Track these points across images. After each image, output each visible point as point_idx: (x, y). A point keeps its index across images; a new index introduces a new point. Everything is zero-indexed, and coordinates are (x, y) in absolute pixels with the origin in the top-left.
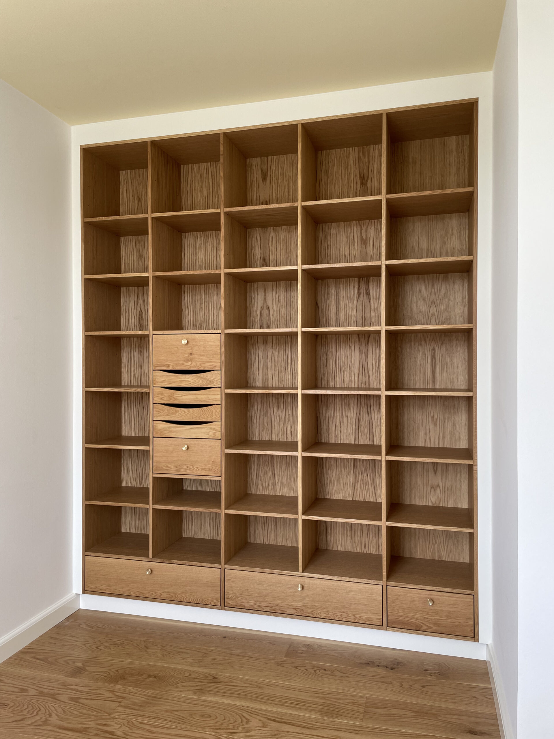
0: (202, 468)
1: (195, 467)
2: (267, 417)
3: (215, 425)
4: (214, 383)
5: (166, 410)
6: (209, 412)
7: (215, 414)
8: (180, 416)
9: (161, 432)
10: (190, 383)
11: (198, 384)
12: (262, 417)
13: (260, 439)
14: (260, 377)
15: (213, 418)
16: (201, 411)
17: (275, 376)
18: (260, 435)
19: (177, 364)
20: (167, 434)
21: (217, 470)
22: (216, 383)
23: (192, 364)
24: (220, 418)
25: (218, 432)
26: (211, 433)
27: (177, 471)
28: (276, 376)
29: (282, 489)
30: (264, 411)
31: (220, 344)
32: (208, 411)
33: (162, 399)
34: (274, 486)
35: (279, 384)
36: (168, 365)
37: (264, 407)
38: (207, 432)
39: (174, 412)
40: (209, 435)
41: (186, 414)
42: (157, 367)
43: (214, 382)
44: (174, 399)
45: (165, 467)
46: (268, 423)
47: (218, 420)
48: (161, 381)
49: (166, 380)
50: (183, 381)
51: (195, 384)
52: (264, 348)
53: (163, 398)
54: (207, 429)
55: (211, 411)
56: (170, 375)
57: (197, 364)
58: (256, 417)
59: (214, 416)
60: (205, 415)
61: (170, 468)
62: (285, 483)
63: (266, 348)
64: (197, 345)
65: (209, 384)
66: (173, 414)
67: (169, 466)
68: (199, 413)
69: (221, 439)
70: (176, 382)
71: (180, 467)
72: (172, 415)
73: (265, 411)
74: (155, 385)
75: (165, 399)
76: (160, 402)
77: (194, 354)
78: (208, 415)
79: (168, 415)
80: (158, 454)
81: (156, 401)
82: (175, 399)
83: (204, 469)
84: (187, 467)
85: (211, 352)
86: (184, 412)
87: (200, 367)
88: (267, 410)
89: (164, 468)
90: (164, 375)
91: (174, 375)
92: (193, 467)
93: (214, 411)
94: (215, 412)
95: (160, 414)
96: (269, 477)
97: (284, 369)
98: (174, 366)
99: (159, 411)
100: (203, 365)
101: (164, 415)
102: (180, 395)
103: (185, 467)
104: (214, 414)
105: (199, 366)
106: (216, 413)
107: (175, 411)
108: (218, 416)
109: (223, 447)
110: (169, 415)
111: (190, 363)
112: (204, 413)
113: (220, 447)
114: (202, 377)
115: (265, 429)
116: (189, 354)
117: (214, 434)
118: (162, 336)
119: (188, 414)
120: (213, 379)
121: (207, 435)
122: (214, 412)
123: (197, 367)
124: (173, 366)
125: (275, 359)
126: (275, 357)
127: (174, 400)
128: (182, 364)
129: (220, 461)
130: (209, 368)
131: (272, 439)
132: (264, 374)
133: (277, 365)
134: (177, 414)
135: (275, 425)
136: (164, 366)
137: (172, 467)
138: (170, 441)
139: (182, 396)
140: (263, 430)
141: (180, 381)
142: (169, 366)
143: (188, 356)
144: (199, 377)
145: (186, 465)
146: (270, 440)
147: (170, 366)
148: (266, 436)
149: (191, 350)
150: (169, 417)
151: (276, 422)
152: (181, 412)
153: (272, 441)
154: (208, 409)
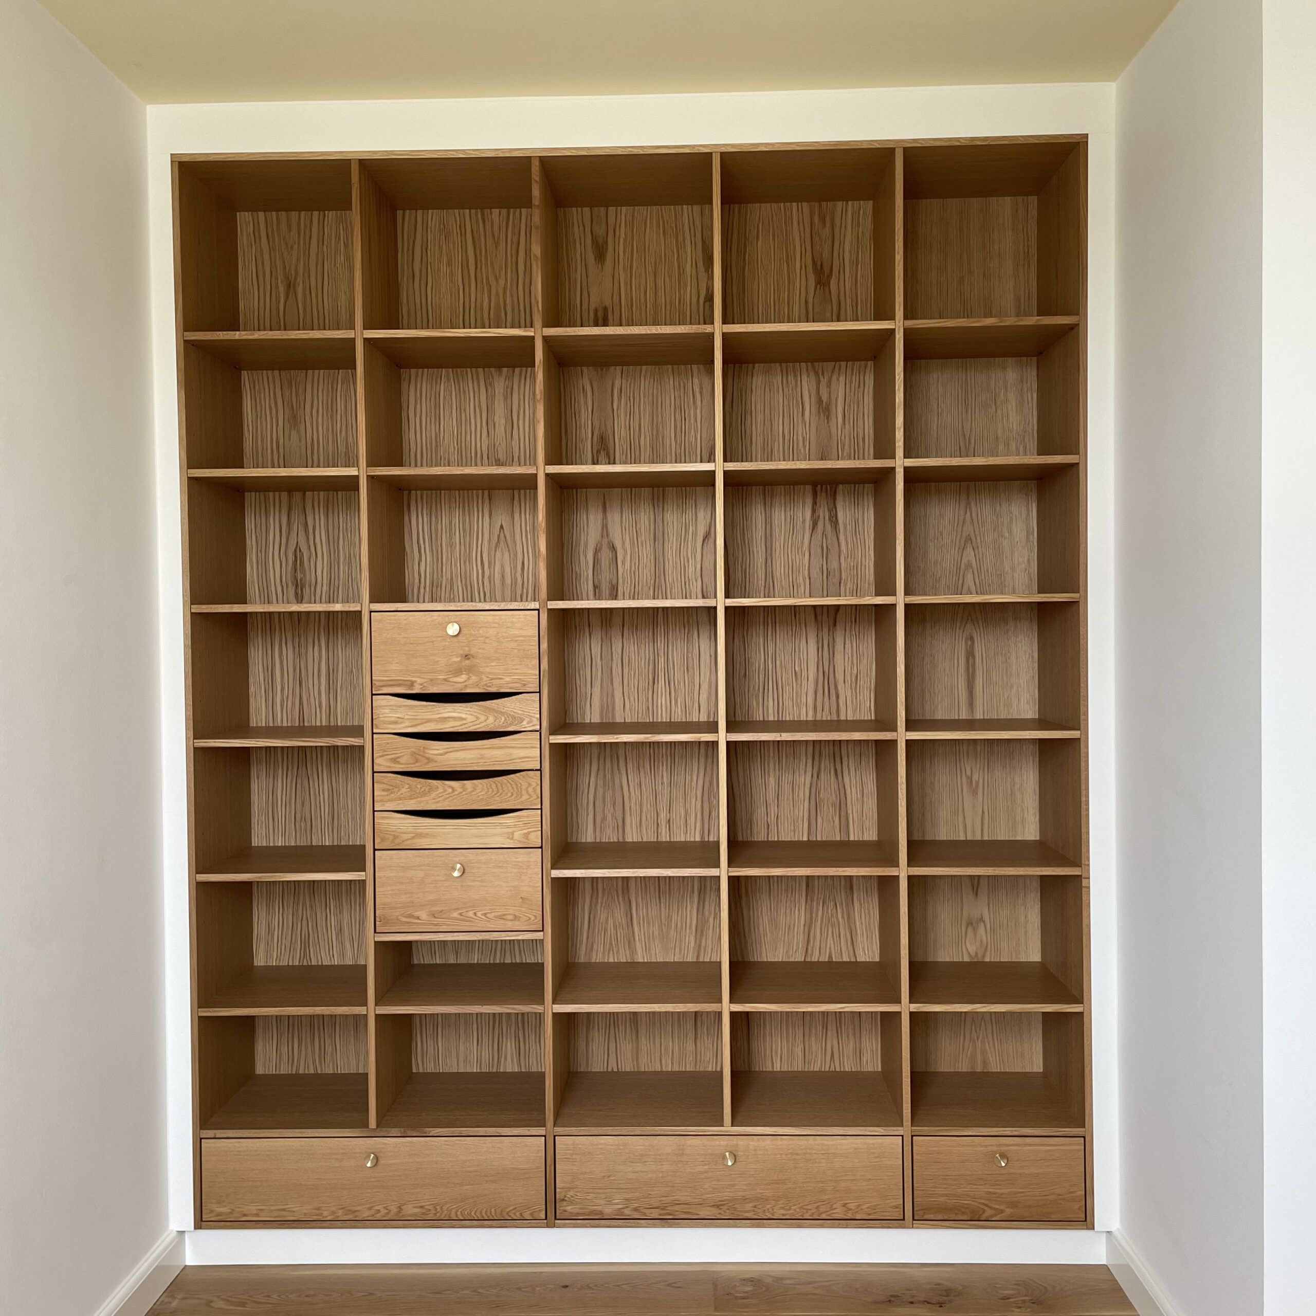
0: (496, 914)
1: (479, 914)
2: (614, 791)
3: (527, 817)
4: (524, 723)
5: (407, 786)
6: (513, 788)
7: (527, 792)
8: (441, 799)
9: (395, 837)
10: (464, 722)
11: (483, 724)
12: (600, 790)
13: (598, 840)
14: (596, 701)
15: (521, 800)
16: (494, 786)
17: (629, 698)
18: (598, 830)
19: (431, 680)
20: (409, 842)
21: (533, 918)
22: (528, 723)
23: (469, 679)
24: (540, 799)
25: (536, 831)
26: (517, 835)
27: (436, 925)
28: (632, 699)
29: (650, 948)
30: (605, 776)
31: (537, 634)
32: (509, 784)
33: (395, 760)
34: (629, 942)
35: (640, 715)
36: (409, 683)
37: (604, 769)
38: (508, 833)
39: (427, 790)
40: (512, 839)
41: (456, 793)
42: (383, 688)
43: (524, 719)
44: (426, 761)
45: (405, 917)
46: (615, 803)
47: (535, 804)
48: (393, 719)
49: (407, 717)
50: (449, 718)
51: (478, 726)
52: (604, 637)
53: (398, 758)
54: (508, 827)
55: (517, 785)
56: (416, 706)
57: (481, 679)
58: (586, 790)
59: (525, 797)
60: (501, 794)
61: (418, 918)
62: (656, 933)
63: (609, 636)
64: (483, 637)
65: (511, 724)
66: (424, 794)
67: (416, 914)
68: (488, 791)
69: (541, 847)
70: (429, 721)
71: (444, 916)
72: (421, 797)
73: (609, 776)
74: (377, 728)
75: (403, 760)
76: (390, 767)
77: (473, 657)
78: (509, 794)
79: (411, 798)
80: (389, 888)
81: (380, 765)
82: (429, 760)
83: (502, 917)
84: (461, 914)
85: (516, 651)
86: (450, 790)
87: (490, 687)
88: (612, 774)
89: (404, 919)
90: (400, 706)
91: (426, 706)
92: (475, 914)
93: (525, 785)
94: (527, 788)
95: (393, 795)
96: (619, 923)
97: (651, 683)
98: (425, 684)
99: (388, 790)
100: (496, 682)
101: (400, 799)
102: (441, 752)
103: (455, 915)
104: (524, 792)
105: (486, 684)
106: (530, 790)
107: (428, 787)
108: (535, 797)
109: (547, 864)
110: (415, 798)
111: (463, 677)
112: (501, 791)
113: (540, 864)
114: (494, 710)
115: (609, 818)
116: (461, 656)
117: (526, 836)
118: (394, 616)
119: (461, 793)
120: (520, 712)
121: (509, 840)
122: (524, 787)
123: (483, 686)
124: (421, 685)
125: (629, 661)
126: (629, 657)
127: (427, 764)
128: (445, 680)
129: (541, 896)
130: (511, 688)
131: (624, 838)
132: (605, 694)
133: (635, 674)
134: (433, 795)
135: (630, 807)
136: (399, 685)
137: (423, 915)
138: (419, 856)
139: (446, 753)
140: (604, 819)
141: (439, 718)
142: (412, 684)
143: (460, 662)
144: (486, 708)
145: (457, 909)
146: (621, 840)
147: (415, 684)
148: (609, 831)
149: (466, 649)
150: (413, 801)
151: (633, 800)
152: (445, 791)
153: (625, 843)
154: (510, 781)
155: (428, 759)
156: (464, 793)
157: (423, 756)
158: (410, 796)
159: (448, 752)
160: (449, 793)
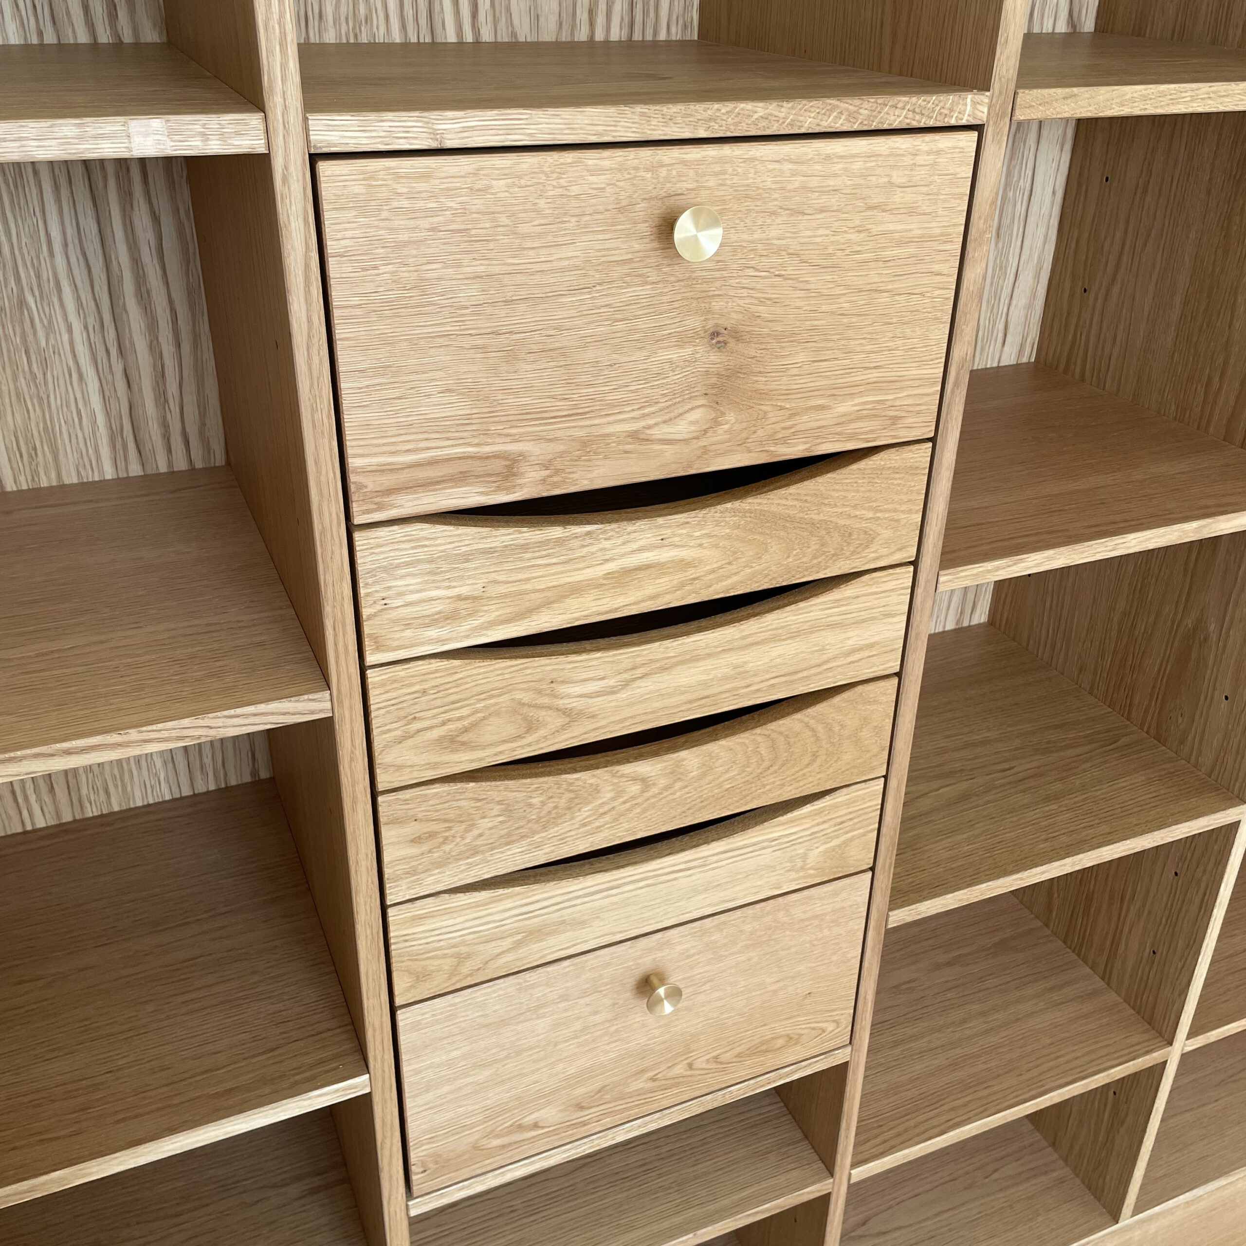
0: (746, 1049)
1: (700, 1063)
3: (847, 803)
4: (876, 545)
5: (498, 810)
6: (818, 738)
7: (854, 740)
8: (607, 818)
9: (461, 959)
11: (747, 573)
15: (837, 766)
16: (767, 747)
20: (504, 957)
21: (830, 1025)
22: (888, 543)
23: (715, 422)
24: (885, 754)
25: (865, 832)
26: (817, 855)
27: (584, 1124)
32: (807, 733)
33: (452, 742)
39: (563, 803)
40: (803, 868)
41: (653, 790)
42: (392, 499)
43: (876, 536)
44: (561, 721)
45: (499, 1135)
47: (873, 769)
50: (639, 569)
53: (466, 730)
54: (796, 843)
55: (829, 730)
57: (758, 419)
59: (847, 756)
60: (782, 764)
61: (532, 1125)
65: (835, 556)
66: (551, 818)
67: (528, 1117)
68: (747, 764)
69: (873, 868)
70: (576, 590)
71: (606, 1098)
72: (544, 828)
75: (480, 734)
76: (435, 766)
78: (807, 759)
79: (508, 840)
81: (396, 766)
82: (571, 716)
83: (757, 1051)
84: (652, 1078)
86: (638, 790)
87: (784, 441)
93: (850, 724)
94: (857, 731)
95: (447, 848)
98: (558, 463)
99: (432, 835)
100: (806, 421)
101: (475, 851)
103: (637, 1084)
104: (846, 744)
105: (771, 435)
106: (864, 733)
107: (568, 795)
108: (873, 750)
109: (883, 901)
110: (523, 837)
112: (783, 756)
113: (865, 907)
117: (840, 851)
119: (667, 788)
121: (793, 875)
122: (849, 732)
123: (760, 444)
124: (544, 467)
127: (563, 727)
128: (635, 436)
130: (850, 439)
134: (584, 813)
137: (551, 1115)
138: (537, 985)
141: (608, 575)
142: (509, 469)
145: (644, 1071)
147: (523, 467)
150: (516, 849)
152: (621, 793)
154: (812, 722)
155: (566, 712)
156: (678, 785)
157: (550, 708)
158: (509, 835)
159: (634, 680)
160: (633, 798)
